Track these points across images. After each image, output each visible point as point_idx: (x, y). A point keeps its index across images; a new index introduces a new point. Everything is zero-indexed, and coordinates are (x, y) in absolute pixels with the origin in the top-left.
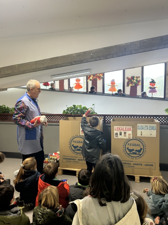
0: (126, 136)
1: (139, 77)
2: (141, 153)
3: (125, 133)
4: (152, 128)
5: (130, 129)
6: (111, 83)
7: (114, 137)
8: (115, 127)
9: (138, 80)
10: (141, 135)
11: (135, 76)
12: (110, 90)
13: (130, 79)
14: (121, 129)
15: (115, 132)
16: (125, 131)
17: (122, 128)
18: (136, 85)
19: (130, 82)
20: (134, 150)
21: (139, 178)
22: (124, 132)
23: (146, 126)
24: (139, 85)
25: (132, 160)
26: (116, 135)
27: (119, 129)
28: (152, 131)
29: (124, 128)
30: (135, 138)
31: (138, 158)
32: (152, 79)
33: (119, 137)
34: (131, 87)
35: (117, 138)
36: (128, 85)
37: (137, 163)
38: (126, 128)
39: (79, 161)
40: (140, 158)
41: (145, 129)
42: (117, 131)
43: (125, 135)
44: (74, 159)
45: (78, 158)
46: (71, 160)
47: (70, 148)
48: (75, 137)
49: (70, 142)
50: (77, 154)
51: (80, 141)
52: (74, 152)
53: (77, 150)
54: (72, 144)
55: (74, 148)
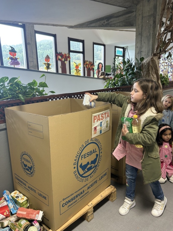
32: (11, 47)
39: (88, 190)
44: (81, 192)
45: (88, 185)
46: (78, 197)
47: (76, 174)
48: (84, 146)
49: (76, 162)
50: (87, 178)
51: (91, 151)
52: (82, 178)
53: (87, 172)
54: (79, 165)
55: (83, 169)
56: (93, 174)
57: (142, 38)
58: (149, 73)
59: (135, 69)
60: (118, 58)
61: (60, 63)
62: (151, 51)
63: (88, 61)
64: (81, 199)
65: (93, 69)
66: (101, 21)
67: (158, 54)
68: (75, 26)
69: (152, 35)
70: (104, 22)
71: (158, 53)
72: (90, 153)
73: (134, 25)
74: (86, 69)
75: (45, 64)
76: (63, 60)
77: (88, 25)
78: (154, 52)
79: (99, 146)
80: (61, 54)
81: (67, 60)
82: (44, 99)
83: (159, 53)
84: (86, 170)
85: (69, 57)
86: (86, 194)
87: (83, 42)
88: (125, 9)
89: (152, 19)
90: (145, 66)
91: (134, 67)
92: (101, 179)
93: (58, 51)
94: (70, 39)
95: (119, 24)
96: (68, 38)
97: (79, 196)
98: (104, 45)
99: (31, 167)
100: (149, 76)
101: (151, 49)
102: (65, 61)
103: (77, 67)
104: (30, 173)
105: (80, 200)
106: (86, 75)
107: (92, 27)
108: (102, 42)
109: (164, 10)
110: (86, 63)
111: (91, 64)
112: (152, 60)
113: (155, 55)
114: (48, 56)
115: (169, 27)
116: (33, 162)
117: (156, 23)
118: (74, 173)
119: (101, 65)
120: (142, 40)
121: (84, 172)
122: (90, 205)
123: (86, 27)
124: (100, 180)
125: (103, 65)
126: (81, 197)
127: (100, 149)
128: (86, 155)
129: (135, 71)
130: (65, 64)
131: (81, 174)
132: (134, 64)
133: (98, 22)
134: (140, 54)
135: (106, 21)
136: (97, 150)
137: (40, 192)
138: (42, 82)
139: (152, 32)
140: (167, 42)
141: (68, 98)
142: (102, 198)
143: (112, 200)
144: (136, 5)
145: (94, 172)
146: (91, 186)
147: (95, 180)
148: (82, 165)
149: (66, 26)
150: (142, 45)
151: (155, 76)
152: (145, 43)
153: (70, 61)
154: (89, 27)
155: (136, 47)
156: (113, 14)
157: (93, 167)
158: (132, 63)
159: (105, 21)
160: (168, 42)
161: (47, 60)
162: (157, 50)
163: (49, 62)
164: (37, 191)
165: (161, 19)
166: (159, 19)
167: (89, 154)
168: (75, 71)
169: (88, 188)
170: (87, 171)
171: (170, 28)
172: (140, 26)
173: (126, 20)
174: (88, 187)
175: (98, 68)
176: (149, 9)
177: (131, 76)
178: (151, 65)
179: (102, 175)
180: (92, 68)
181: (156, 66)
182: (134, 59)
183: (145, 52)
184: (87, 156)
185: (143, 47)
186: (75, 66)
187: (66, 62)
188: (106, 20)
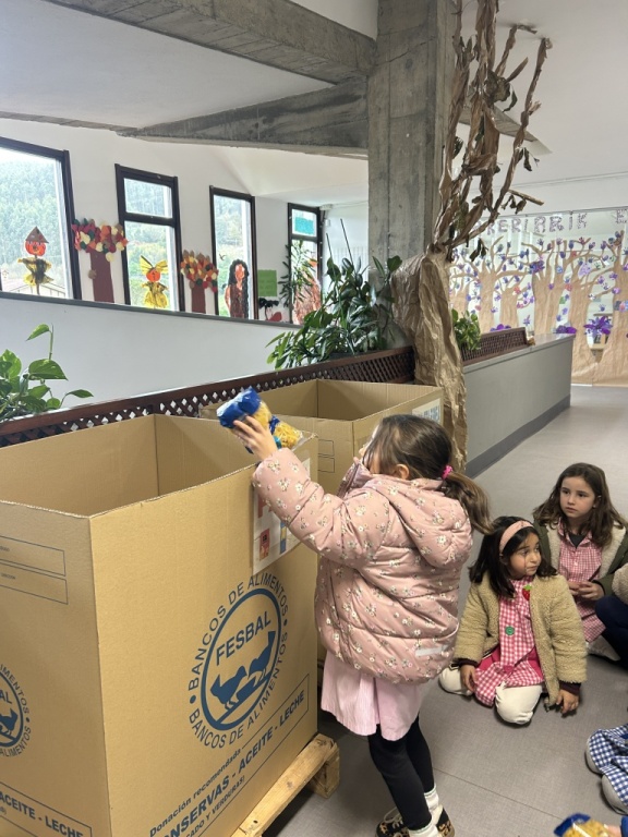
39: (241, 774)
44: (219, 787)
45: (243, 756)
46: (204, 808)
47: (197, 721)
48: (227, 611)
49: (196, 676)
50: (236, 729)
51: (252, 625)
52: (221, 733)
53: (236, 705)
54: (209, 684)
55: (224, 698)
56: (257, 708)
57: (392, 189)
58: (420, 309)
59: (374, 298)
60: (300, 246)
61: (85, 260)
62: (422, 236)
63: (192, 254)
64: (217, 812)
65: (214, 284)
66: (244, 121)
67: (444, 244)
68: (145, 129)
69: (424, 181)
70: (257, 125)
71: (445, 241)
72: (248, 633)
73: (364, 143)
74: (187, 282)
75: (27, 262)
76: (99, 248)
77: (194, 130)
78: (431, 239)
79: (279, 601)
80: (88, 227)
81: (113, 250)
82: (50, 427)
83: (449, 242)
84: (234, 699)
85: (121, 238)
86: (234, 789)
87: (172, 183)
88: (330, 86)
89: (421, 127)
90: (405, 285)
91: (368, 288)
92: (286, 718)
93: (79, 215)
94: (123, 173)
95: (308, 137)
96: (117, 166)
97: (210, 803)
98: (251, 199)
99: (9, 715)
100: (418, 319)
101: (422, 230)
102: (105, 251)
103: (153, 274)
104: (10, 741)
105: (212, 817)
106: (189, 309)
107: (212, 138)
108: (243, 187)
109: (461, 100)
110: (185, 262)
111: (206, 263)
112: (428, 266)
113: (435, 249)
114: (37, 231)
115: (480, 161)
116: (20, 697)
117: (436, 142)
118: (193, 718)
119: (240, 270)
120: (391, 197)
121: (226, 708)
122: (252, 828)
123: (188, 137)
124: (282, 723)
125: (250, 271)
126: (218, 807)
127: (281, 609)
128: (234, 641)
129: (372, 304)
130: (108, 264)
131: (216, 718)
132: (365, 278)
133: (235, 125)
134: (385, 244)
135: (264, 122)
136: (272, 616)
137: (52, 816)
138: (41, 361)
139: (422, 174)
140: (471, 206)
141: (144, 413)
142: (293, 791)
143: (326, 791)
144: (368, 77)
145: (261, 701)
146: (251, 755)
147: (265, 730)
148: (221, 685)
149: (112, 128)
150: (391, 214)
151: (438, 321)
152: (400, 206)
153: (124, 254)
154: (199, 138)
155: (373, 220)
156: (287, 98)
157: (260, 683)
158: (361, 276)
159: (259, 121)
160: (475, 209)
161: (35, 248)
162: (441, 234)
163: (42, 254)
164: (40, 812)
165: (453, 131)
166: (446, 133)
167: (242, 639)
168: (148, 288)
169: (243, 766)
170: (237, 701)
171: (482, 165)
172: (383, 148)
173: (335, 123)
174: (243, 761)
175: (233, 280)
176: (410, 94)
177: (358, 319)
178: (424, 282)
179: (288, 705)
180: (209, 279)
181: (441, 287)
182: (365, 264)
183: (404, 239)
184: (238, 647)
185: (394, 221)
186: (146, 271)
187: (109, 256)
188: (263, 118)
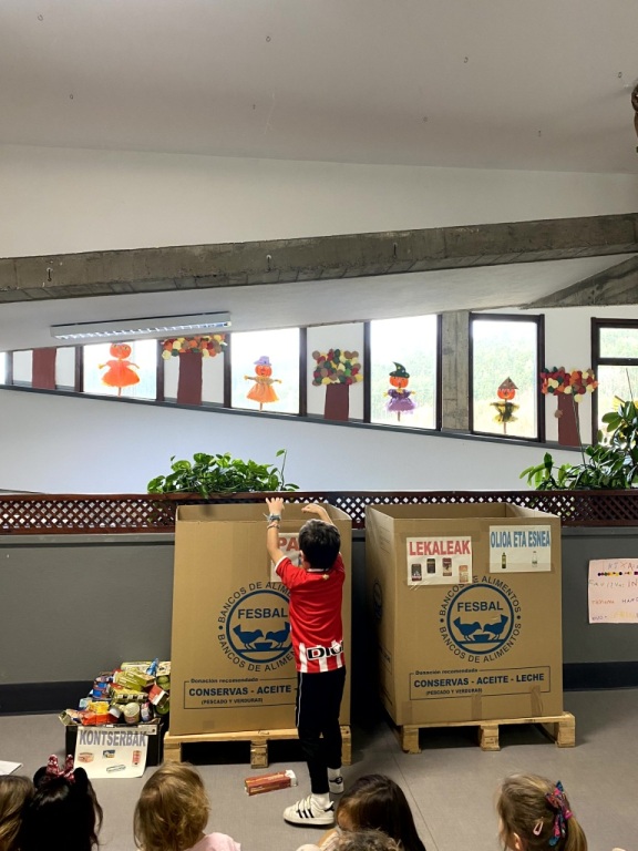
0: (450, 574)
1: (355, 354)
2: (502, 636)
3: (447, 563)
4: (538, 540)
5: (465, 547)
6: (257, 370)
7: (406, 582)
8: (409, 540)
9: (352, 363)
10: (504, 567)
11: (343, 350)
12: (251, 396)
13: (323, 358)
14: (431, 547)
15: (411, 560)
16: (447, 556)
17: (436, 544)
18: (346, 383)
19: (324, 371)
20: (480, 628)
21: (497, 732)
22: (445, 560)
23: (520, 533)
24: (356, 381)
25: (472, 665)
26: (413, 573)
27: (427, 548)
28: (537, 548)
29: (442, 543)
30: (484, 581)
31: (493, 657)
32: (397, 365)
33: (427, 579)
34: (329, 387)
35: (416, 583)
36: (317, 382)
37: (488, 674)
38: (452, 542)
39: (260, 696)
40: (500, 654)
41: (516, 545)
42: (417, 556)
43: (446, 571)
44: (239, 689)
45: (260, 685)
46: (228, 694)
47: (223, 641)
48: (247, 593)
49: (224, 617)
50: (254, 664)
51: (269, 610)
52: (242, 659)
53: (254, 650)
54: (232, 626)
55: (244, 640)
56: (274, 663)
72: (265, 613)
76: (568, 390)
80: (558, 373)
81: (583, 391)
85: (593, 380)
93: (549, 366)
94: (599, 324)
96: (593, 319)
97: (232, 694)
102: (574, 393)
114: (509, 380)
118: (220, 637)
121: (246, 647)
126: (238, 701)
128: (253, 612)
130: (576, 404)
131: (237, 647)
133: (580, 293)
135: (597, 289)
145: (277, 661)
146: (269, 690)
147: (283, 683)
148: (242, 631)
153: (594, 395)
154: (561, 306)
157: (277, 649)
159: (594, 288)
161: (506, 393)
167: (260, 614)
169: (261, 691)
170: (255, 648)
174: (260, 688)
184: (256, 617)
187: (577, 398)
188: (597, 286)
